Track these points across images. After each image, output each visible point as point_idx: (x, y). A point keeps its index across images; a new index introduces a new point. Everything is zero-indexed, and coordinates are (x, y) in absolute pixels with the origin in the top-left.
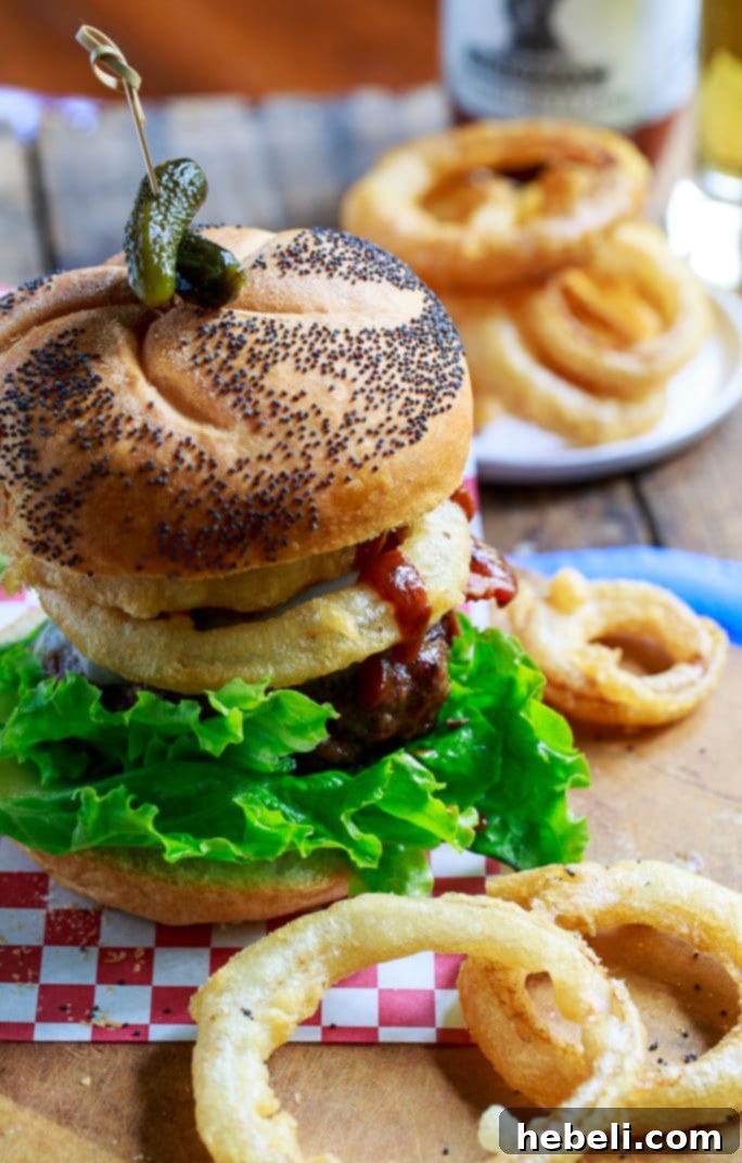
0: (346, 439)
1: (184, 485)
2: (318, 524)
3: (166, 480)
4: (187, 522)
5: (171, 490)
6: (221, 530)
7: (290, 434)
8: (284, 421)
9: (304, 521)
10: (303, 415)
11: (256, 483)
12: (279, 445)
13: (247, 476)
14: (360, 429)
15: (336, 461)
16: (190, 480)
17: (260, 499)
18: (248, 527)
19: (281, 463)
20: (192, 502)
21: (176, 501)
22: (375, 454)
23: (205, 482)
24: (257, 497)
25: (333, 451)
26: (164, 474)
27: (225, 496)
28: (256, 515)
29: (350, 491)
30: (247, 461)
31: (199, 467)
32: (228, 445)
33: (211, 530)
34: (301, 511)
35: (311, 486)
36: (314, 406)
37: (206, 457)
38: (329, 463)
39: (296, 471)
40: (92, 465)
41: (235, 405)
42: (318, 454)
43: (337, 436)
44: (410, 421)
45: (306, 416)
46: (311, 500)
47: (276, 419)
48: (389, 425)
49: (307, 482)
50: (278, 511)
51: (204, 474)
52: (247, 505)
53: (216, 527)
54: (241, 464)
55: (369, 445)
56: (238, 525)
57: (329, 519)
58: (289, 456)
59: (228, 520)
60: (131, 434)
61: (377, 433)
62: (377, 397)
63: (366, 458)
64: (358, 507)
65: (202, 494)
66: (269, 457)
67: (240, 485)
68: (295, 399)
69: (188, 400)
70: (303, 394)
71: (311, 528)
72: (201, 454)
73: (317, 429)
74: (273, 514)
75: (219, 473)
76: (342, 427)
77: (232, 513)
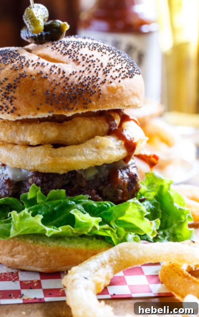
0: (109, 70)
1: (54, 78)
2: (102, 96)
3: (48, 76)
4: (56, 90)
5: (49, 80)
6: (68, 94)
7: (90, 66)
8: (87, 62)
9: (97, 94)
10: (94, 61)
11: (79, 79)
12: (87, 68)
13: (76, 76)
14: (114, 69)
15: (107, 75)
16: (57, 77)
17: (81, 84)
18: (78, 93)
19: (88, 74)
20: (58, 84)
21: (52, 83)
22: (119, 77)
23: (62, 78)
24: (80, 83)
25: (105, 73)
26: (47, 75)
27: (69, 82)
28: (81, 89)
29: (112, 87)
30: (76, 72)
31: (59, 73)
32: (69, 68)
33: (65, 94)
34: (96, 89)
35: (99, 82)
36: (97, 59)
37: (62, 70)
38: (104, 76)
39: (93, 76)
40: (20, 74)
41: (69, 57)
42: (101, 73)
43: (106, 68)
44: (129, 71)
45: (95, 61)
46: (99, 87)
47: (85, 61)
48: (123, 70)
49: (97, 80)
50: (88, 89)
51: (61, 75)
52: (77, 86)
53: (66, 93)
54: (74, 73)
55: (116, 74)
56: (74, 92)
57: (105, 95)
58: (90, 72)
59: (70, 91)
60: (33, 65)
61: (119, 71)
62: (118, 61)
63: (116, 77)
64: (114, 93)
65: (61, 81)
66: (84, 71)
67: (74, 79)
68: (90, 57)
69: (52, 57)
70: (93, 55)
71: (100, 97)
72: (60, 69)
73: (99, 65)
74: (86, 89)
75: (67, 75)
76: (107, 66)
77: (72, 88)
